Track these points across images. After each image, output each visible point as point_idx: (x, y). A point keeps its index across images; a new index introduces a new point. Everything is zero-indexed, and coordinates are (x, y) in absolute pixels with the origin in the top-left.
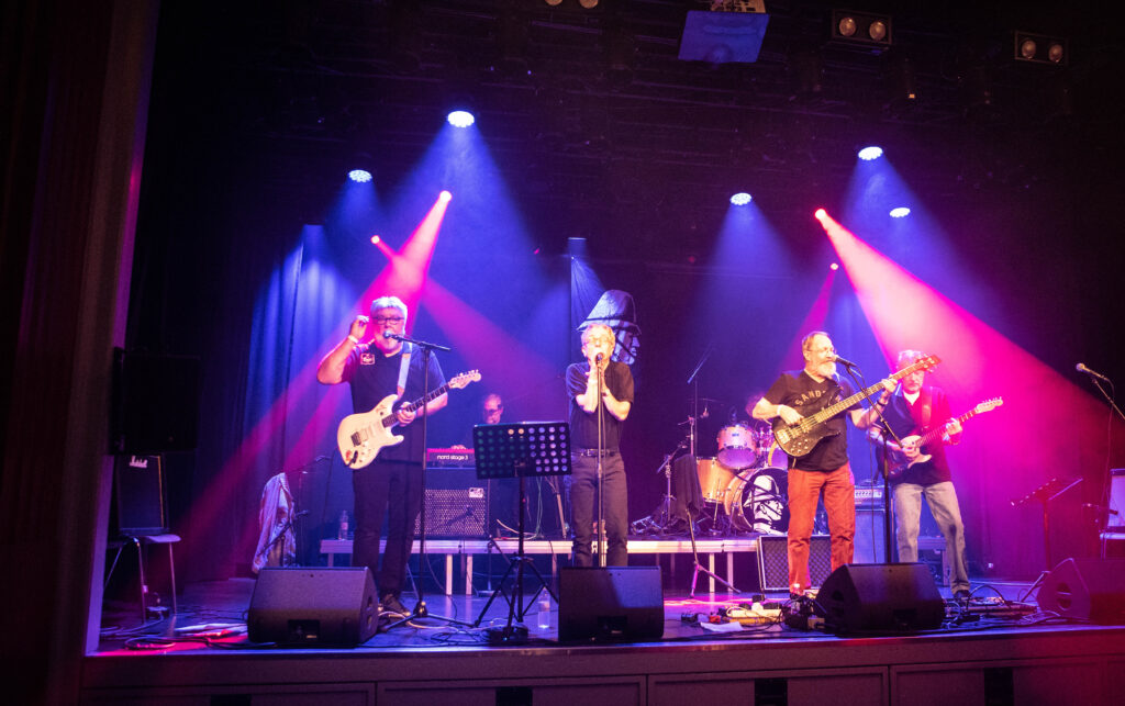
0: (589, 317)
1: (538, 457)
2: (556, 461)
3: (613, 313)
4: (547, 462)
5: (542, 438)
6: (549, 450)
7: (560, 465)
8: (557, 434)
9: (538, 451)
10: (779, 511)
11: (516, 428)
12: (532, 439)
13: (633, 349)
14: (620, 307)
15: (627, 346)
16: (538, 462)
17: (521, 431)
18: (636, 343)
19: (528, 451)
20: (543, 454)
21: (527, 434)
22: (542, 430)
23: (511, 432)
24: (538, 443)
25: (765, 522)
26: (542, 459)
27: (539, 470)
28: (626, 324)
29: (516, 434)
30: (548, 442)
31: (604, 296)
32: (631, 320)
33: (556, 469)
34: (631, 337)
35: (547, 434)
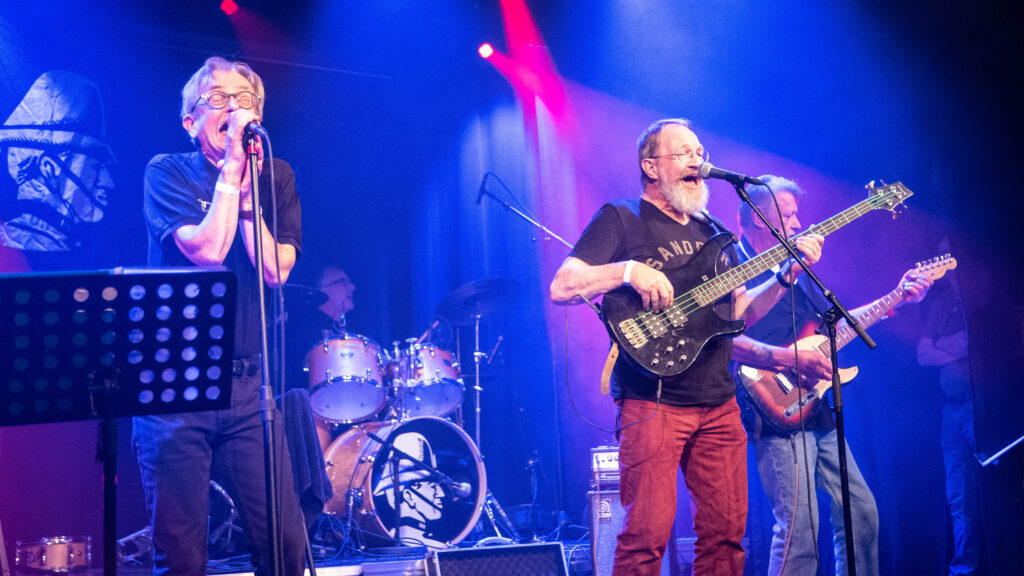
0: (8, 123)
1: (149, 363)
2: (192, 374)
3: (58, 117)
4: (168, 376)
5: (165, 312)
6: (177, 344)
7: (202, 384)
8: (204, 301)
9: (150, 346)
10: (437, 502)
11: (96, 284)
12: (138, 315)
13: (100, 192)
14: (73, 106)
15: (89, 186)
16: (146, 377)
17: (110, 294)
18: (105, 179)
19: (123, 347)
20: (162, 355)
21: (124, 302)
22: (165, 292)
23: (81, 295)
24: (150, 325)
25: (413, 523)
26: (159, 369)
27: (147, 397)
28: (85, 141)
29: (95, 303)
30: (177, 323)
31: (41, 82)
32: (95, 135)
33: (191, 394)
34: (97, 168)
35: (178, 301)
